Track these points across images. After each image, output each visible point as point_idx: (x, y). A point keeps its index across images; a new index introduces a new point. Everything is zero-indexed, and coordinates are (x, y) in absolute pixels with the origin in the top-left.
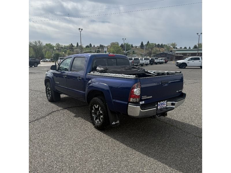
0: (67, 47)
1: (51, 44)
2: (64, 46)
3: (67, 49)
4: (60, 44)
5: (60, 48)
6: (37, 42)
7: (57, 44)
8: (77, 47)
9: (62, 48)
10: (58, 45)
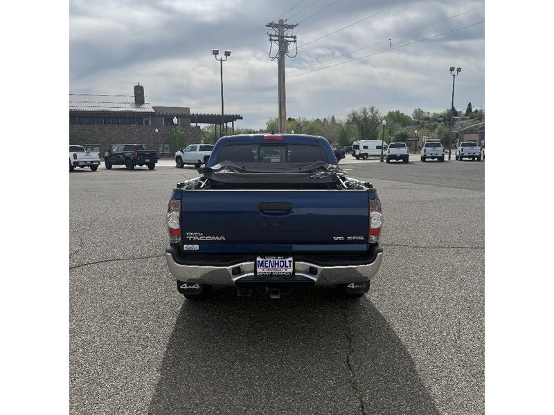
0: (441, 117)
1: (401, 112)
2: (434, 114)
3: (439, 122)
4: (424, 111)
5: (422, 121)
6: (368, 110)
7: (415, 112)
8: (466, 115)
9: (427, 119)
10: (419, 114)
